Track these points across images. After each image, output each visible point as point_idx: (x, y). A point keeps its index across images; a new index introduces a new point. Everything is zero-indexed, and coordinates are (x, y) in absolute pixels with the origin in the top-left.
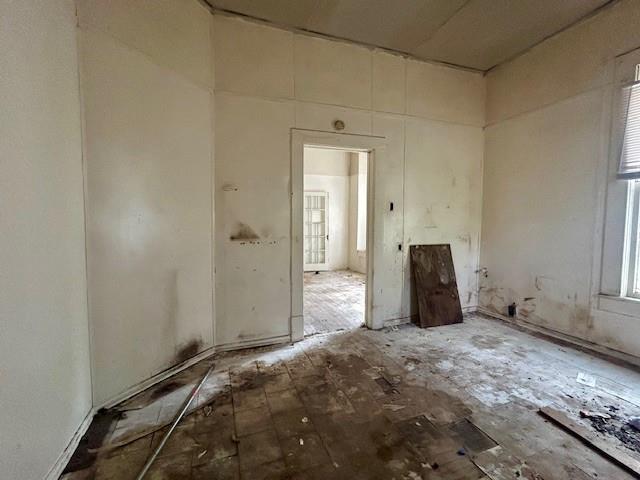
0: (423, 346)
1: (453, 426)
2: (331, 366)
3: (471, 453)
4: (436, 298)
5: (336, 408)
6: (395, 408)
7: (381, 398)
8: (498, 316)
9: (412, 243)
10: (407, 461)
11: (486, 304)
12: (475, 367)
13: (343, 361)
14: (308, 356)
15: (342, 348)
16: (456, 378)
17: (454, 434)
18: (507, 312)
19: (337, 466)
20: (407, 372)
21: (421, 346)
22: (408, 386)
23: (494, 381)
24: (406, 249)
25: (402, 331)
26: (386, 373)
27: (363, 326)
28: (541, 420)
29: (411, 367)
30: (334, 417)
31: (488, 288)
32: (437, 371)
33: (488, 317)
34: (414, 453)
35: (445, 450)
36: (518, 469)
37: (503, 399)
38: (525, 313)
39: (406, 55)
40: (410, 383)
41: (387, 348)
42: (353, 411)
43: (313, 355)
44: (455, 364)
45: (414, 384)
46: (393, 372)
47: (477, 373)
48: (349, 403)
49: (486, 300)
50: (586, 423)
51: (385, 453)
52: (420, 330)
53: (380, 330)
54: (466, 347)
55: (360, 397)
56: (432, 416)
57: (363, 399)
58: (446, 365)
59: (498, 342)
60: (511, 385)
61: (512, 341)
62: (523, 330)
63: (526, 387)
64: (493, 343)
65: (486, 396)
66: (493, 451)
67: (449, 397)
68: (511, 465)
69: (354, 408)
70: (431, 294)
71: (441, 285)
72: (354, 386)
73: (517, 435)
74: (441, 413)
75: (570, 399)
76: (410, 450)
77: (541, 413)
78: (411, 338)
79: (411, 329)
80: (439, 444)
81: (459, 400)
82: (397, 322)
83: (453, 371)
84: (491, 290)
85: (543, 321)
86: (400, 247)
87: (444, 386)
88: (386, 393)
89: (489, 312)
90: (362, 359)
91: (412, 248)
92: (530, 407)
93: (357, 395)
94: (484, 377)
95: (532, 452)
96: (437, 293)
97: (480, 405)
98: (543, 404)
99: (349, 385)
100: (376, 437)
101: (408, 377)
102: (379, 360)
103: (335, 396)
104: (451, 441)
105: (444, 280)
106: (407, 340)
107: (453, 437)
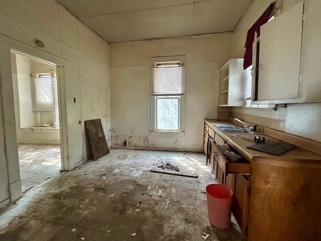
0: (101, 168)
1: (135, 189)
2: (62, 198)
3: (145, 192)
4: (98, 145)
5: (86, 213)
6: (112, 195)
7: (103, 195)
8: (121, 147)
9: (86, 120)
10: (131, 208)
11: (114, 143)
12: (126, 167)
13: (67, 193)
14: (38, 202)
15: (60, 187)
16: (123, 173)
17: (137, 191)
18: (123, 144)
19: (109, 231)
20: (105, 180)
21: (100, 168)
22: (110, 185)
23: (135, 169)
24: (83, 123)
25: (86, 166)
26: (95, 185)
27: (62, 171)
28: (152, 173)
29: (104, 178)
30: (89, 217)
31: (115, 136)
32: (115, 175)
33: (116, 148)
34: (131, 204)
35: (138, 197)
36: (157, 188)
37: (141, 173)
38: (130, 143)
39: (77, 18)
40: (110, 184)
41: (87, 176)
42: (96, 208)
43: (42, 200)
44: (119, 169)
45: (111, 183)
46: (99, 184)
47: (128, 169)
48: (90, 207)
49: (114, 141)
50: (160, 168)
51: (123, 212)
52: (94, 162)
53: (74, 169)
54: (118, 162)
55: (94, 201)
56: (127, 190)
57: (96, 201)
58: (117, 171)
59: (126, 156)
60: (140, 167)
61: (131, 154)
62: (130, 149)
63: (143, 166)
64: (125, 157)
65: (136, 174)
66: (149, 188)
67: (127, 181)
68: (155, 188)
69: (95, 207)
70: (97, 144)
71: (100, 138)
72: (86, 199)
73: (151, 180)
74: (128, 187)
75: (154, 164)
76: (130, 204)
77: (151, 171)
78: (94, 167)
79: (90, 163)
80: (136, 196)
81: (130, 180)
82: (81, 163)
83: (121, 172)
84: (116, 137)
85: (135, 144)
86: (80, 122)
87: (122, 178)
88: (103, 192)
89: (116, 147)
90: (78, 187)
91: (86, 122)
92: (148, 171)
93: (91, 201)
94: (131, 169)
95: (156, 182)
96: (99, 143)
97: (137, 178)
98: (150, 169)
99: (83, 200)
100: (115, 210)
101: (106, 182)
102: (87, 182)
103: (80, 209)
104: (138, 193)
105: (100, 136)
106: (92, 169)
107: (138, 192)
